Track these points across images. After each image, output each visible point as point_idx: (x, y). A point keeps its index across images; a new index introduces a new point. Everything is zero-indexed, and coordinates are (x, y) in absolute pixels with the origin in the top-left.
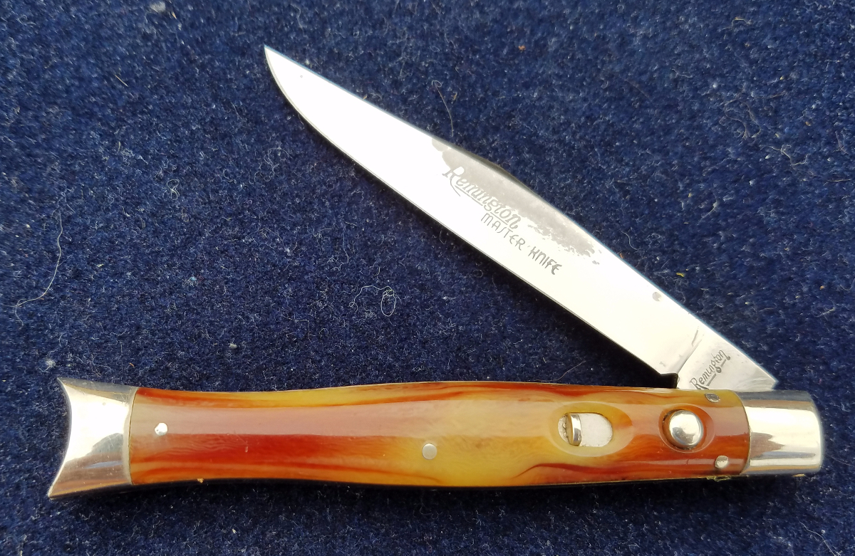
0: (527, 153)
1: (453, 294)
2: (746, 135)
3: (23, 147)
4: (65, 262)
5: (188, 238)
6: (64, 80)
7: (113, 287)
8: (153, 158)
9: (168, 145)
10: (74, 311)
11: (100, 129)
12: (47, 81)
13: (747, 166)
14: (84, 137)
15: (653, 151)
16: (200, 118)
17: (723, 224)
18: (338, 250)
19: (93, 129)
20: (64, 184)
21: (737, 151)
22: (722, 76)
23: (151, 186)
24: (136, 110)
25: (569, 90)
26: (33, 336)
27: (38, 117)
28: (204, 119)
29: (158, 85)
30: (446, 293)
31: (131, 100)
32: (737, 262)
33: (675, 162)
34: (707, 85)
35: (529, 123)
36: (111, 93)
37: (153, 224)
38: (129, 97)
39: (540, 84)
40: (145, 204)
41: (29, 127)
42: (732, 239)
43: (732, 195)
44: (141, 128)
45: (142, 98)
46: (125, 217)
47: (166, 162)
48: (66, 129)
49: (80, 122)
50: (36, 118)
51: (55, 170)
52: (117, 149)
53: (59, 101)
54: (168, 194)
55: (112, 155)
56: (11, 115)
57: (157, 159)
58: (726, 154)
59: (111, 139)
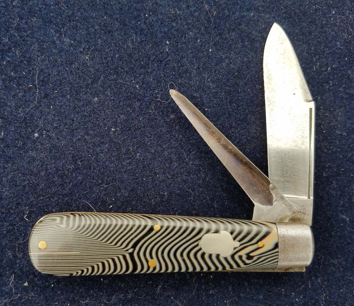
0: (247, 42)
1: (210, 107)
2: (346, 36)
3: (21, 37)
4: (41, 90)
5: (94, 80)
6: (38, 5)
7: (62, 102)
8: (78, 42)
9: (85, 36)
10: (45, 112)
11: (54, 29)
12: (31, 6)
13: (345, 51)
14: (48, 32)
15: (303, 43)
16: (99, 23)
17: (332, 78)
18: (159, 86)
19: (52, 28)
20: (39, 54)
21: (341, 43)
22: (337, 8)
23: (77, 56)
24: (70, 20)
25: (267, 13)
26: (29, 123)
27: (27, 22)
28: (101, 24)
29: (80, 8)
30: (207, 107)
31: (69, 15)
32: (337, 95)
33: (313, 48)
34: (330, 12)
35: (248, 28)
36: (59, 11)
37: (78, 73)
38: (68, 13)
39: (254, 10)
40: (75, 64)
41: (23, 27)
42: (335, 85)
43: (337, 64)
44: (73, 28)
45: (73, 14)
46: (66, 70)
47: (84, 44)
48: (40, 28)
49: (46, 25)
50: (26, 23)
51: (35, 47)
52: (62, 38)
53: (36, 15)
54: (85, 59)
55: (60, 41)
56: (15, 21)
57: (80, 43)
58: (336, 45)
59: (59, 33)
